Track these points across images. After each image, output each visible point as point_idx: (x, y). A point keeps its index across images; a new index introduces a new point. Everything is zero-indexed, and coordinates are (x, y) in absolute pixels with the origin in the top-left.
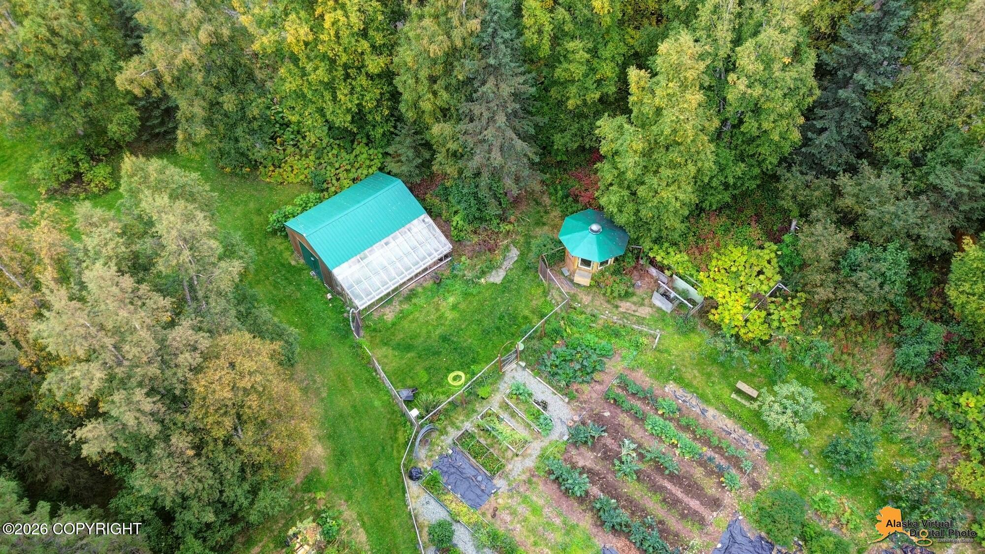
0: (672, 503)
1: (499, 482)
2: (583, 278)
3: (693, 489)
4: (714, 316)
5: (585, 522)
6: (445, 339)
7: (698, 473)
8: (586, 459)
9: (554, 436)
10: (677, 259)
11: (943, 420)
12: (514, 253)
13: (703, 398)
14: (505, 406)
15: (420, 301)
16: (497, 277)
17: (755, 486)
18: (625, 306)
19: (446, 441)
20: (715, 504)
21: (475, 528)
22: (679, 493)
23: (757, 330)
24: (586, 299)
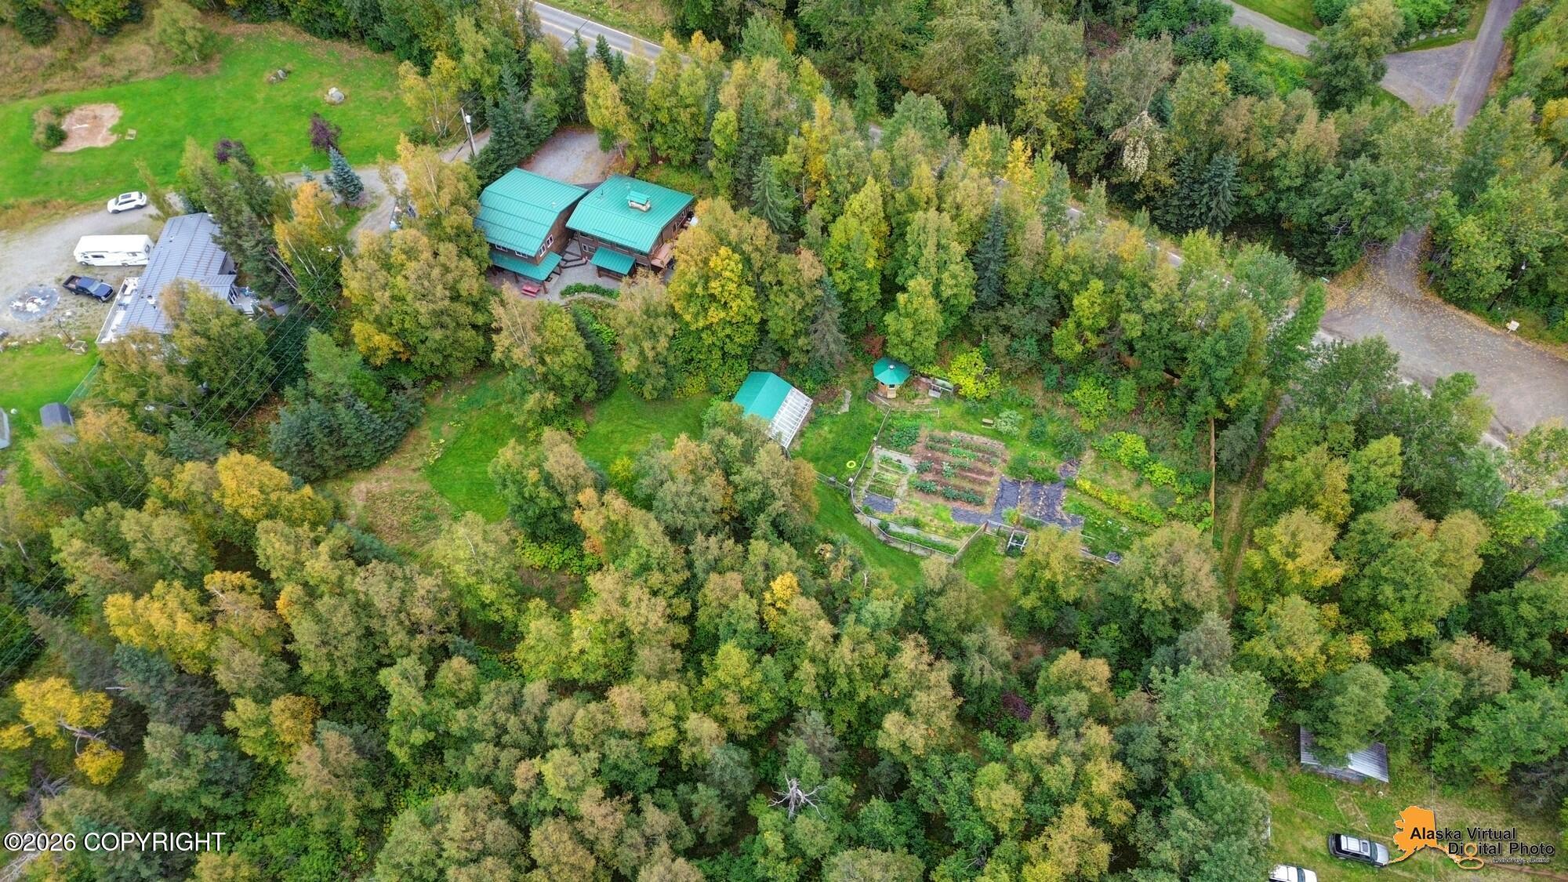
1: (896, 500)
2: (892, 395)
3: (980, 472)
4: (962, 392)
5: (940, 501)
7: (980, 465)
10: (934, 370)
11: (1070, 405)
13: (969, 432)
14: (882, 468)
18: (917, 401)
19: (862, 493)
20: (991, 474)
21: (896, 522)
23: (984, 393)
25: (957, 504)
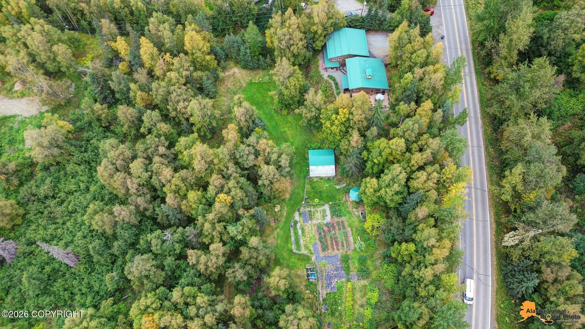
0: (332, 245)
1: (310, 222)
3: (337, 245)
5: (317, 237)
6: (320, 192)
7: (340, 244)
8: (326, 229)
9: (324, 222)
12: (345, 185)
13: (352, 234)
16: (338, 187)
17: (347, 252)
18: (354, 210)
19: (308, 209)
20: (338, 250)
21: (301, 225)
22: (334, 244)
23: (368, 231)
24: (349, 203)
25: (319, 243)
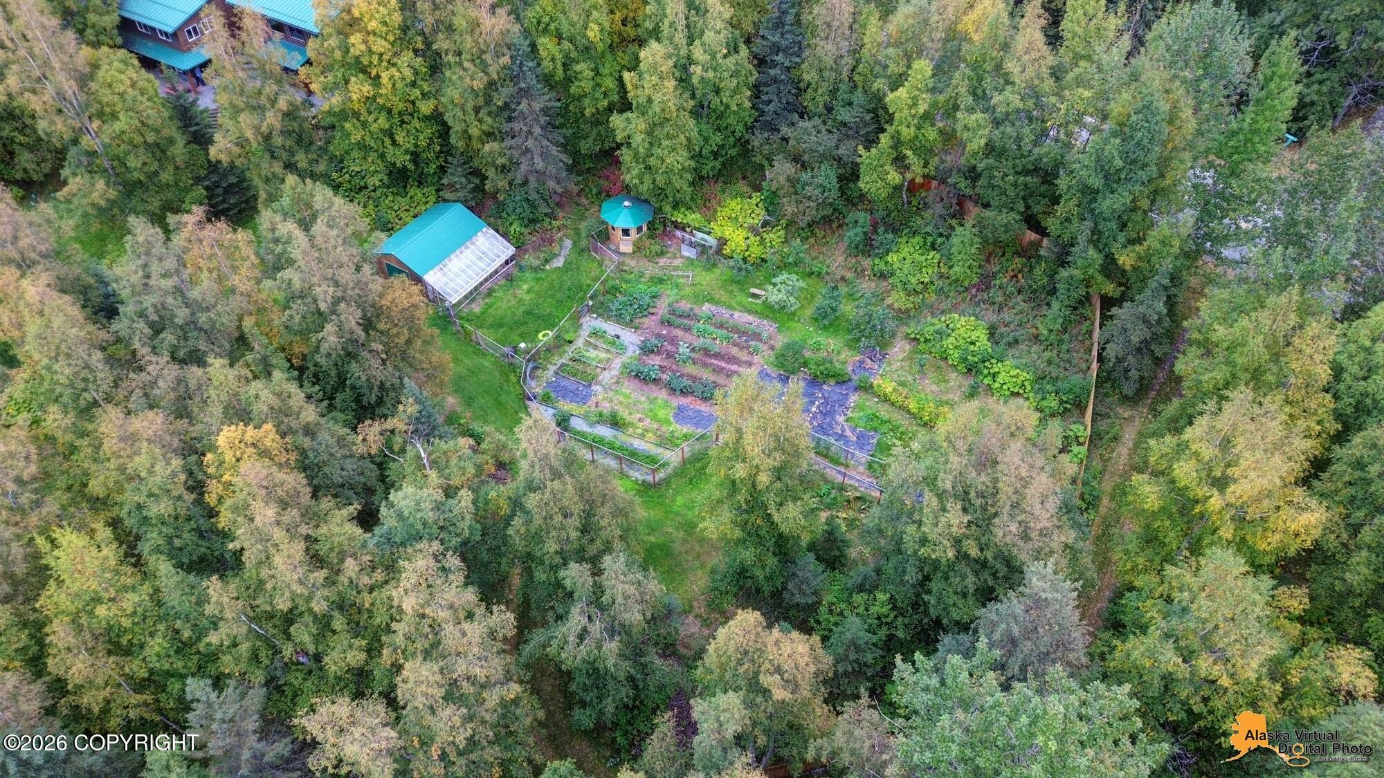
0: (720, 370)
1: (595, 387)
2: (626, 247)
3: (732, 360)
4: (727, 251)
5: (663, 395)
6: (527, 313)
7: (734, 351)
8: (656, 361)
9: (629, 353)
10: (693, 218)
11: (881, 275)
12: (568, 243)
13: (730, 307)
14: (588, 343)
15: (499, 294)
16: (559, 262)
17: (772, 348)
18: (662, 261)
19: (549, 373)
21: (585, 417)
22: (723, 364)
24: (633, 263)
25: (684, 401)
